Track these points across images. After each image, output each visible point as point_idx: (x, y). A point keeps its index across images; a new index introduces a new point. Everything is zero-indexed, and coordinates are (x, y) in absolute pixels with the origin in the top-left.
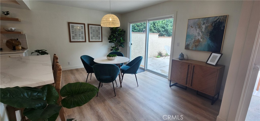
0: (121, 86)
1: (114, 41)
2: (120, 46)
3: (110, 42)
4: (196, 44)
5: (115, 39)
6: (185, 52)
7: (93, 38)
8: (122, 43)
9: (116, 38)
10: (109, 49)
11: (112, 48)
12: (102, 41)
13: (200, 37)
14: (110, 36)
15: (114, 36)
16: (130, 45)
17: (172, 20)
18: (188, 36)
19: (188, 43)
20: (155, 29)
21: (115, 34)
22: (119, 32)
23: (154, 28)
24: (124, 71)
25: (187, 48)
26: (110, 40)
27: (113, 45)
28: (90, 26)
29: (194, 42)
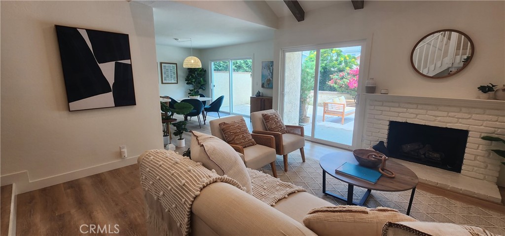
0: (205, 124)
1: (193, 82)
2: (200, 88)
3: (187, 84)
4: (269, 82)
5: (194, 80)
6: (262, 90)
7: (167, 78)
8: (202, 85)
9: (196, 78)
10: (186, 92)
11: (190, 91)
12: (177, 83)
13: (270, 77)
14: (188, 77)
15: (192, 76)
16: (212, 87)
17: (251, 60)
18: (263, 76)
19: (263, 82)
20: (247, 67)
21: (195, 74)
22: (199, 72)
23: (247, 64)
24: (208, 110)
25: (263, 86)
26: (187, 82)
27: (191, 87)
28: (163, 65)
29: (267, 81)
